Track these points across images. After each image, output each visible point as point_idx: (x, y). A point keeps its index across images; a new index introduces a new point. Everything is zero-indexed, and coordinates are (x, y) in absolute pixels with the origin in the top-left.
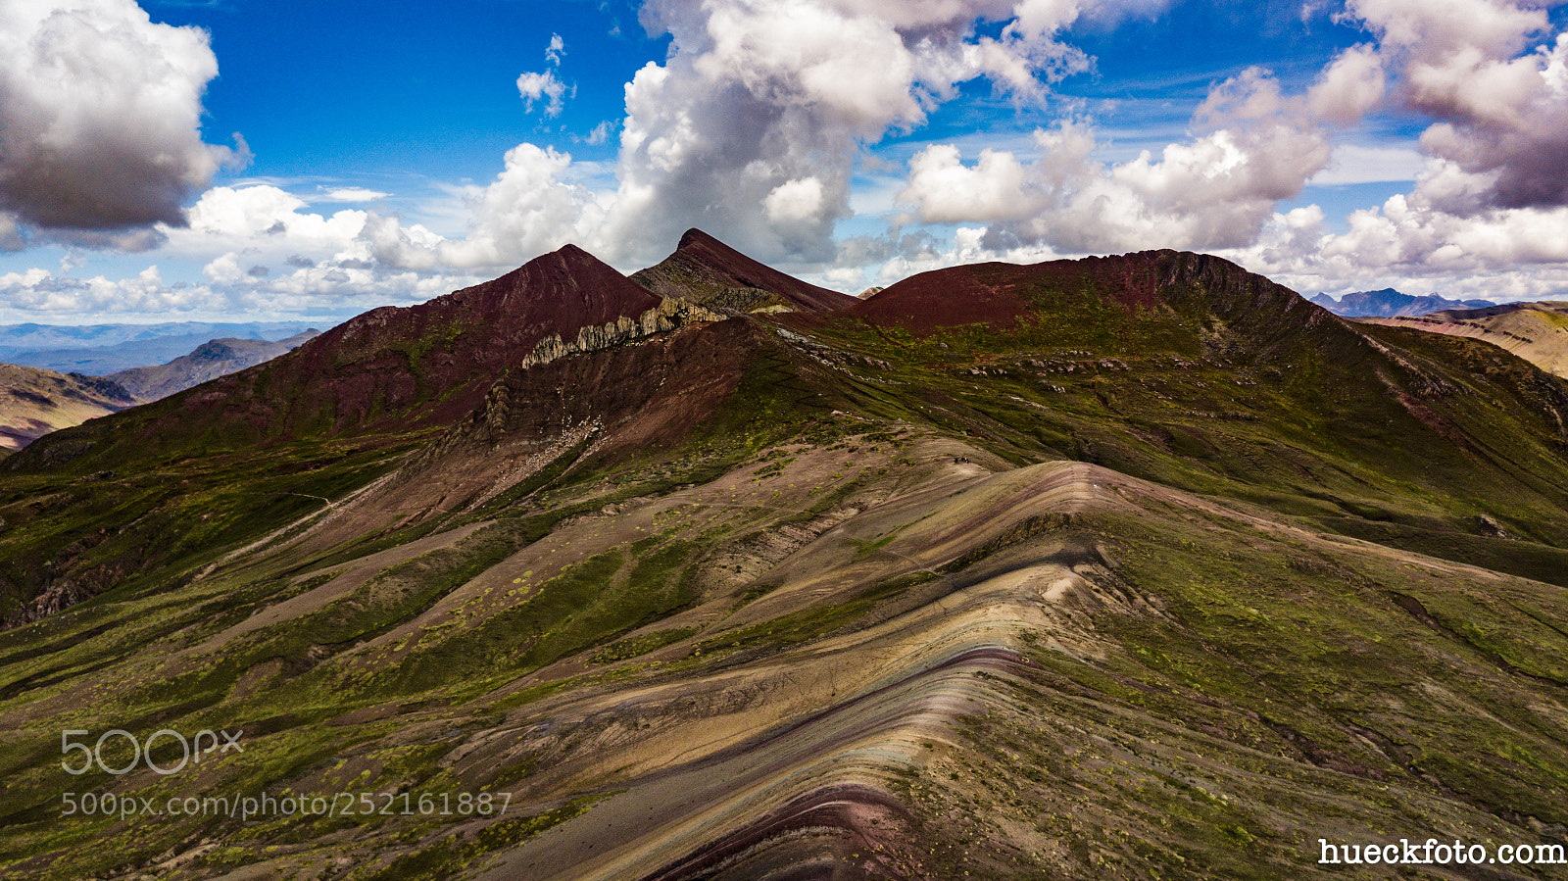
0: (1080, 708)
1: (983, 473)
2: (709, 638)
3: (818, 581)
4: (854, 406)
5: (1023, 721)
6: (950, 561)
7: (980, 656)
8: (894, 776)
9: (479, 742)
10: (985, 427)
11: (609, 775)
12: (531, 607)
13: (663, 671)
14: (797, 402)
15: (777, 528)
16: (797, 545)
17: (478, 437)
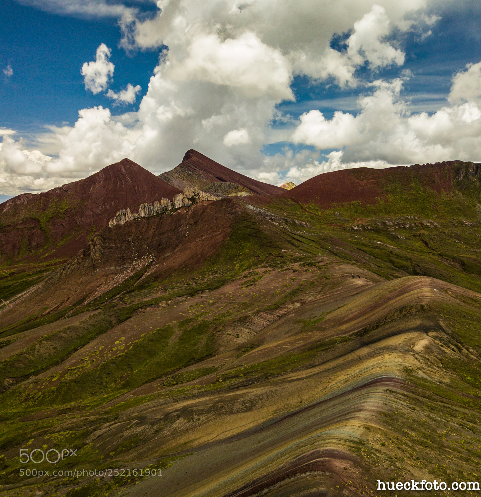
0: (442, 409)
1: (368, 283)
2: (225, 372)
3: (283, 341)
4: (293, 247)
5: (413, 415)
6: (357, 331)
7: (384, 381)
8: (352, 445)
9: (105, 430)
10: (364, 258)
11: (180, 446)
12: (126, 356)
13: (203, 390)
14: (262, 245)
15: (257, 313)
16: (268, 323)
17: (86, 265)
